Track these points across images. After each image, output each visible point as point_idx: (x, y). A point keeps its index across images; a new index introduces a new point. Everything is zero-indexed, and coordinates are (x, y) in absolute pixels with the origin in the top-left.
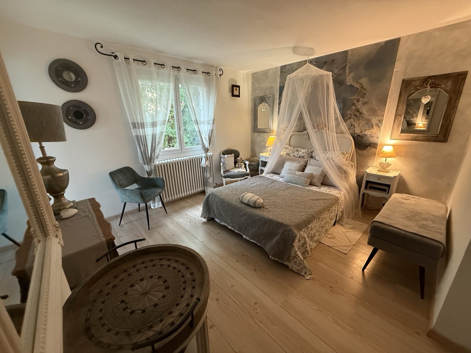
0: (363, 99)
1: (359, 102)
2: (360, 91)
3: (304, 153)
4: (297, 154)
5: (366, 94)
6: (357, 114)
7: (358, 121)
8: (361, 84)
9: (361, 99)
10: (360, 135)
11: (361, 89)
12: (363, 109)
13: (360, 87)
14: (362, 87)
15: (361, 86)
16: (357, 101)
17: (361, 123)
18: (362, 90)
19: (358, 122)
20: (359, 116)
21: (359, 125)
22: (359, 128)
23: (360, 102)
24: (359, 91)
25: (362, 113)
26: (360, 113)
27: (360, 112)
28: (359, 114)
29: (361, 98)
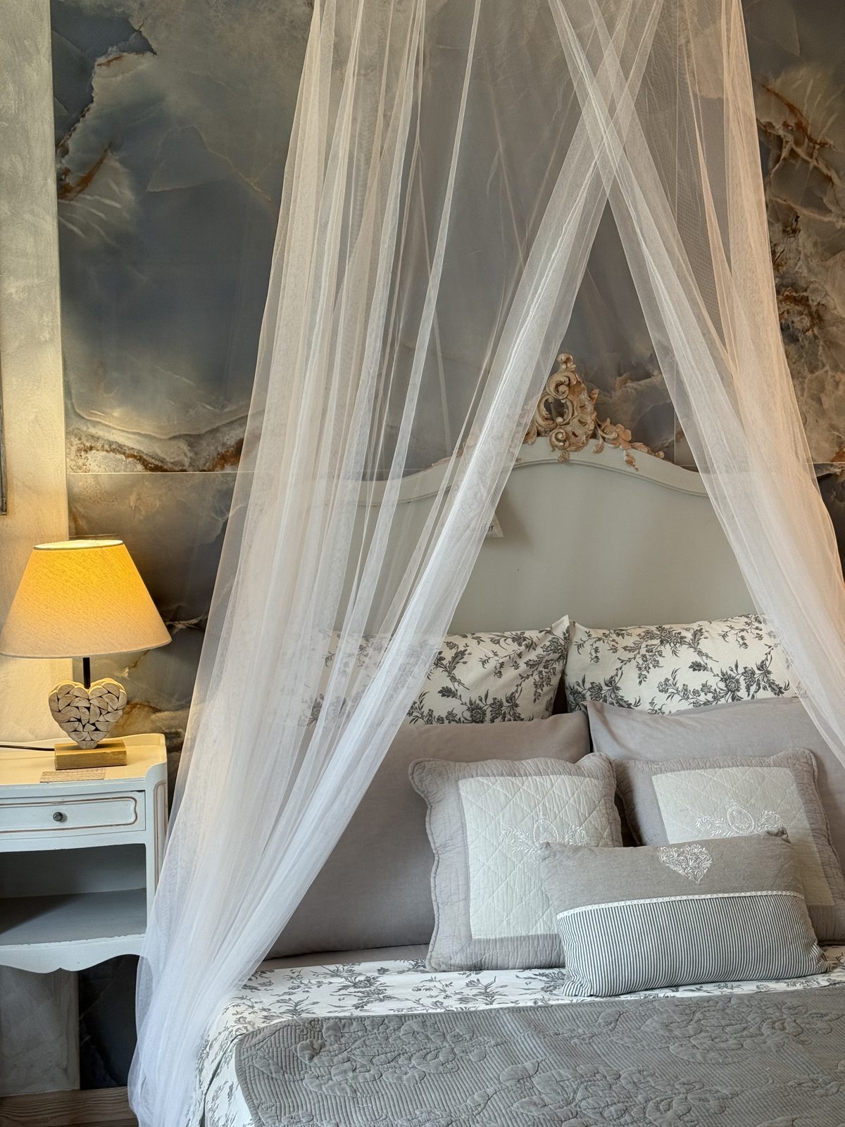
0: (817, 217)
1: (794, 231)
2: (793, 153)
3: (510, 674)
4: (446, 692)
5: (829, 179)
6: (796, 319)
7: (806, 372)
8: (792, 109)
9: (805, 213)
10: (835, 475)
11: (797, 143)
12: (828, 288)
13: (786, 125)
14: (800, 127)
15: (792, 122)
16: (785, 226)
17: (829, 387)
18: (800, 151)
19: (809, 376)
20: (809, 333)
21: (820, 401)
22: (824, 423)
23: (802, 236)
24: (785, 153)
25: (827, 317)
26: (810, 314)
27: (814, 305)
28: (807, 322)
29: (806, 205)
